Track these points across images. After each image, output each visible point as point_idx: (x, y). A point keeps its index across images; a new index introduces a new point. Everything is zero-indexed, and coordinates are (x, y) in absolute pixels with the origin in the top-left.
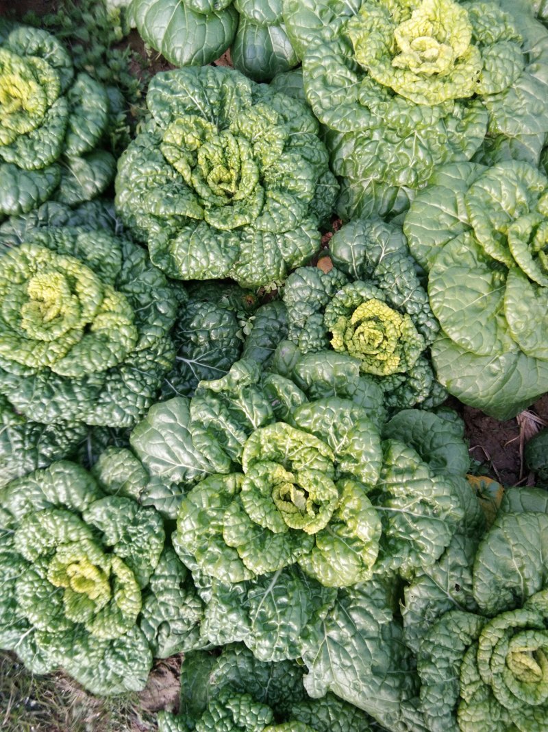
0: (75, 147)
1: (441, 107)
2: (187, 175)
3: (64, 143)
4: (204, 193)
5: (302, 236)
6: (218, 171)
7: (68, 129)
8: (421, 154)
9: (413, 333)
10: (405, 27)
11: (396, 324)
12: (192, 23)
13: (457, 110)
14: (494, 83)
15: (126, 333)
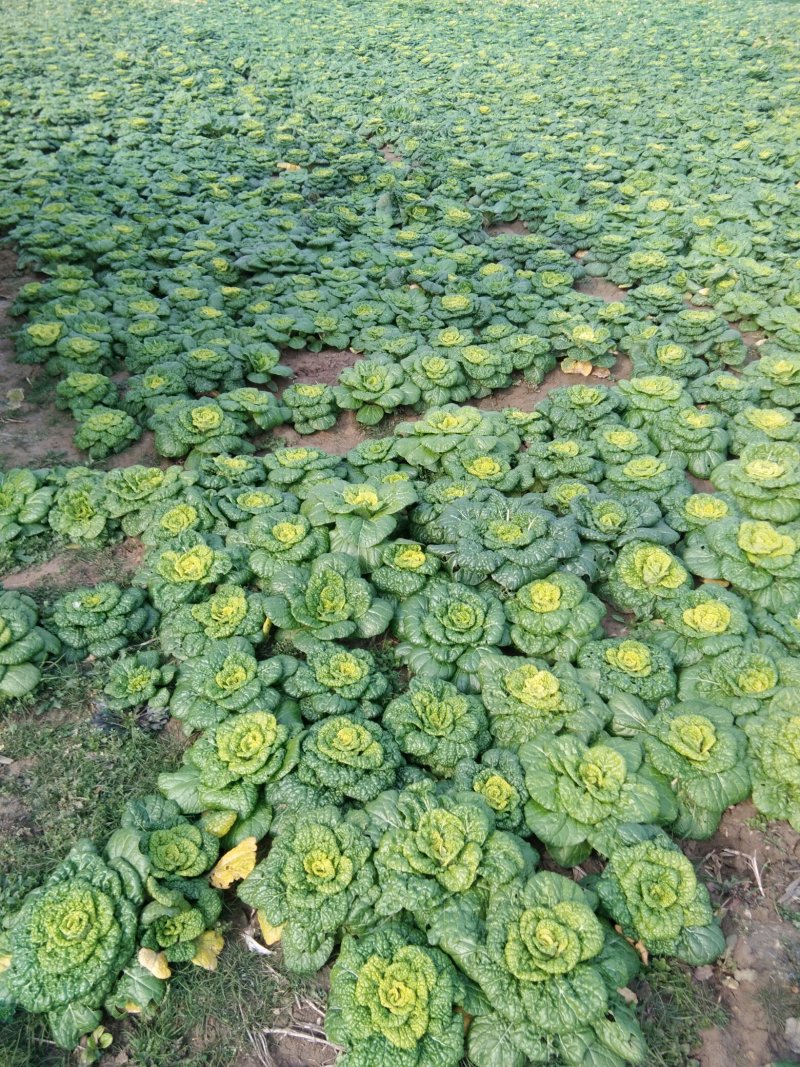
0: (369, 696)
1: (542, 710)
2: (420, 713)
3: (364, 692)
4: (426, 721)
5: (469, 747)
6: (434, 715)
7: (367, 688)
8: (532, 730)
9: (516, 793)
10: (530, 680)
11: (507, 788)
12: (434, 665)
13: (550, 715)
14: (567, 706)
15: (379, 758)
